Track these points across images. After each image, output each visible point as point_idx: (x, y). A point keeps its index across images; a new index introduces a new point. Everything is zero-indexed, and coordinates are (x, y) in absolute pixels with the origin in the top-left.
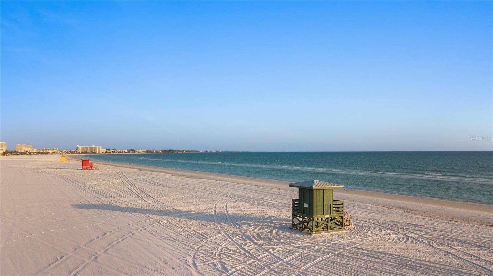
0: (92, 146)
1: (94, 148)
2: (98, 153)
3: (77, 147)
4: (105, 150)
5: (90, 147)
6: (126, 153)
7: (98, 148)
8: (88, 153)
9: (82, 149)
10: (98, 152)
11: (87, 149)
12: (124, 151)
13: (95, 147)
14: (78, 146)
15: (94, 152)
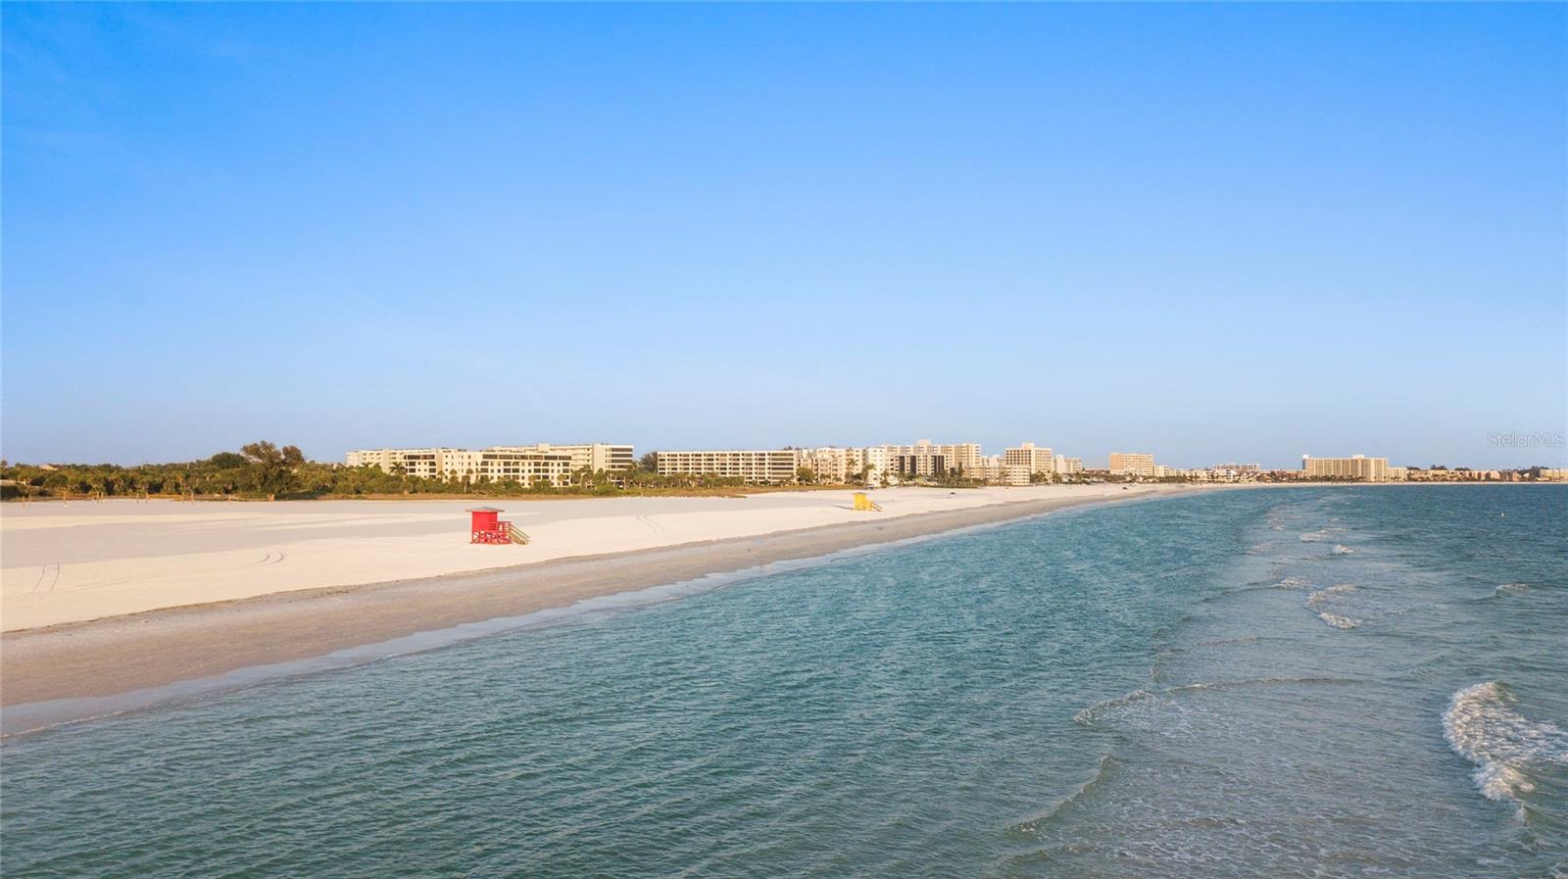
0: (1355, 457)
1: (1360, 464)
2: (1373, 480)
3: (1304, 462)
4: (1403, 472)
5: (1347, 462)
6: (1494, 480)
7: (1372, 464)
8: (1341, 479)
9: (1321, 467)
10: (1373, 475)
11: (1338, 467)
12: (1484, 473)
13: (1363, 461)
14: (1306, 457)
15: (1360, 475)
